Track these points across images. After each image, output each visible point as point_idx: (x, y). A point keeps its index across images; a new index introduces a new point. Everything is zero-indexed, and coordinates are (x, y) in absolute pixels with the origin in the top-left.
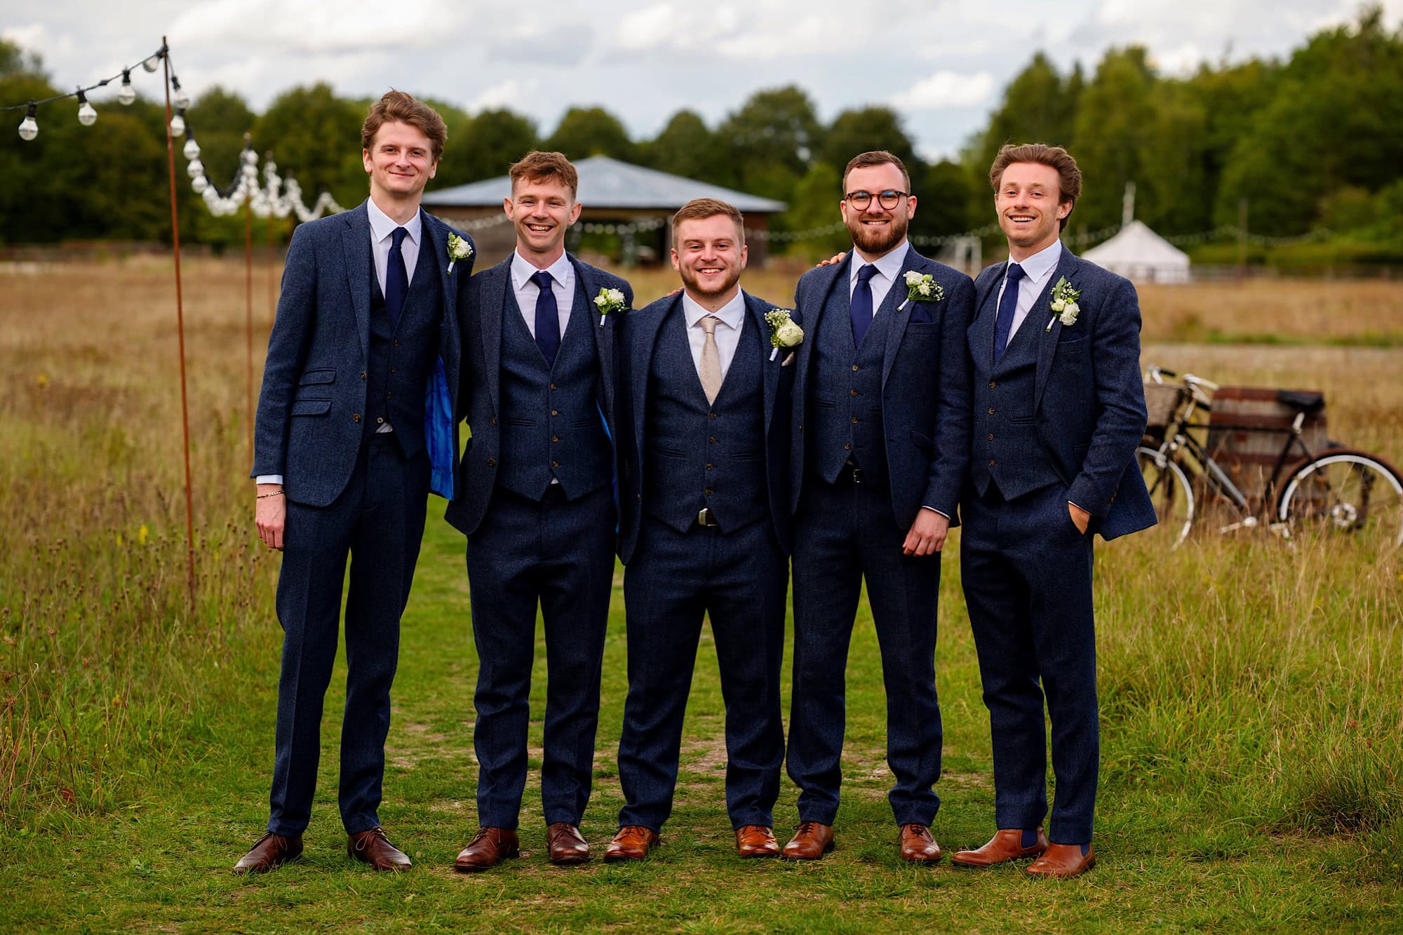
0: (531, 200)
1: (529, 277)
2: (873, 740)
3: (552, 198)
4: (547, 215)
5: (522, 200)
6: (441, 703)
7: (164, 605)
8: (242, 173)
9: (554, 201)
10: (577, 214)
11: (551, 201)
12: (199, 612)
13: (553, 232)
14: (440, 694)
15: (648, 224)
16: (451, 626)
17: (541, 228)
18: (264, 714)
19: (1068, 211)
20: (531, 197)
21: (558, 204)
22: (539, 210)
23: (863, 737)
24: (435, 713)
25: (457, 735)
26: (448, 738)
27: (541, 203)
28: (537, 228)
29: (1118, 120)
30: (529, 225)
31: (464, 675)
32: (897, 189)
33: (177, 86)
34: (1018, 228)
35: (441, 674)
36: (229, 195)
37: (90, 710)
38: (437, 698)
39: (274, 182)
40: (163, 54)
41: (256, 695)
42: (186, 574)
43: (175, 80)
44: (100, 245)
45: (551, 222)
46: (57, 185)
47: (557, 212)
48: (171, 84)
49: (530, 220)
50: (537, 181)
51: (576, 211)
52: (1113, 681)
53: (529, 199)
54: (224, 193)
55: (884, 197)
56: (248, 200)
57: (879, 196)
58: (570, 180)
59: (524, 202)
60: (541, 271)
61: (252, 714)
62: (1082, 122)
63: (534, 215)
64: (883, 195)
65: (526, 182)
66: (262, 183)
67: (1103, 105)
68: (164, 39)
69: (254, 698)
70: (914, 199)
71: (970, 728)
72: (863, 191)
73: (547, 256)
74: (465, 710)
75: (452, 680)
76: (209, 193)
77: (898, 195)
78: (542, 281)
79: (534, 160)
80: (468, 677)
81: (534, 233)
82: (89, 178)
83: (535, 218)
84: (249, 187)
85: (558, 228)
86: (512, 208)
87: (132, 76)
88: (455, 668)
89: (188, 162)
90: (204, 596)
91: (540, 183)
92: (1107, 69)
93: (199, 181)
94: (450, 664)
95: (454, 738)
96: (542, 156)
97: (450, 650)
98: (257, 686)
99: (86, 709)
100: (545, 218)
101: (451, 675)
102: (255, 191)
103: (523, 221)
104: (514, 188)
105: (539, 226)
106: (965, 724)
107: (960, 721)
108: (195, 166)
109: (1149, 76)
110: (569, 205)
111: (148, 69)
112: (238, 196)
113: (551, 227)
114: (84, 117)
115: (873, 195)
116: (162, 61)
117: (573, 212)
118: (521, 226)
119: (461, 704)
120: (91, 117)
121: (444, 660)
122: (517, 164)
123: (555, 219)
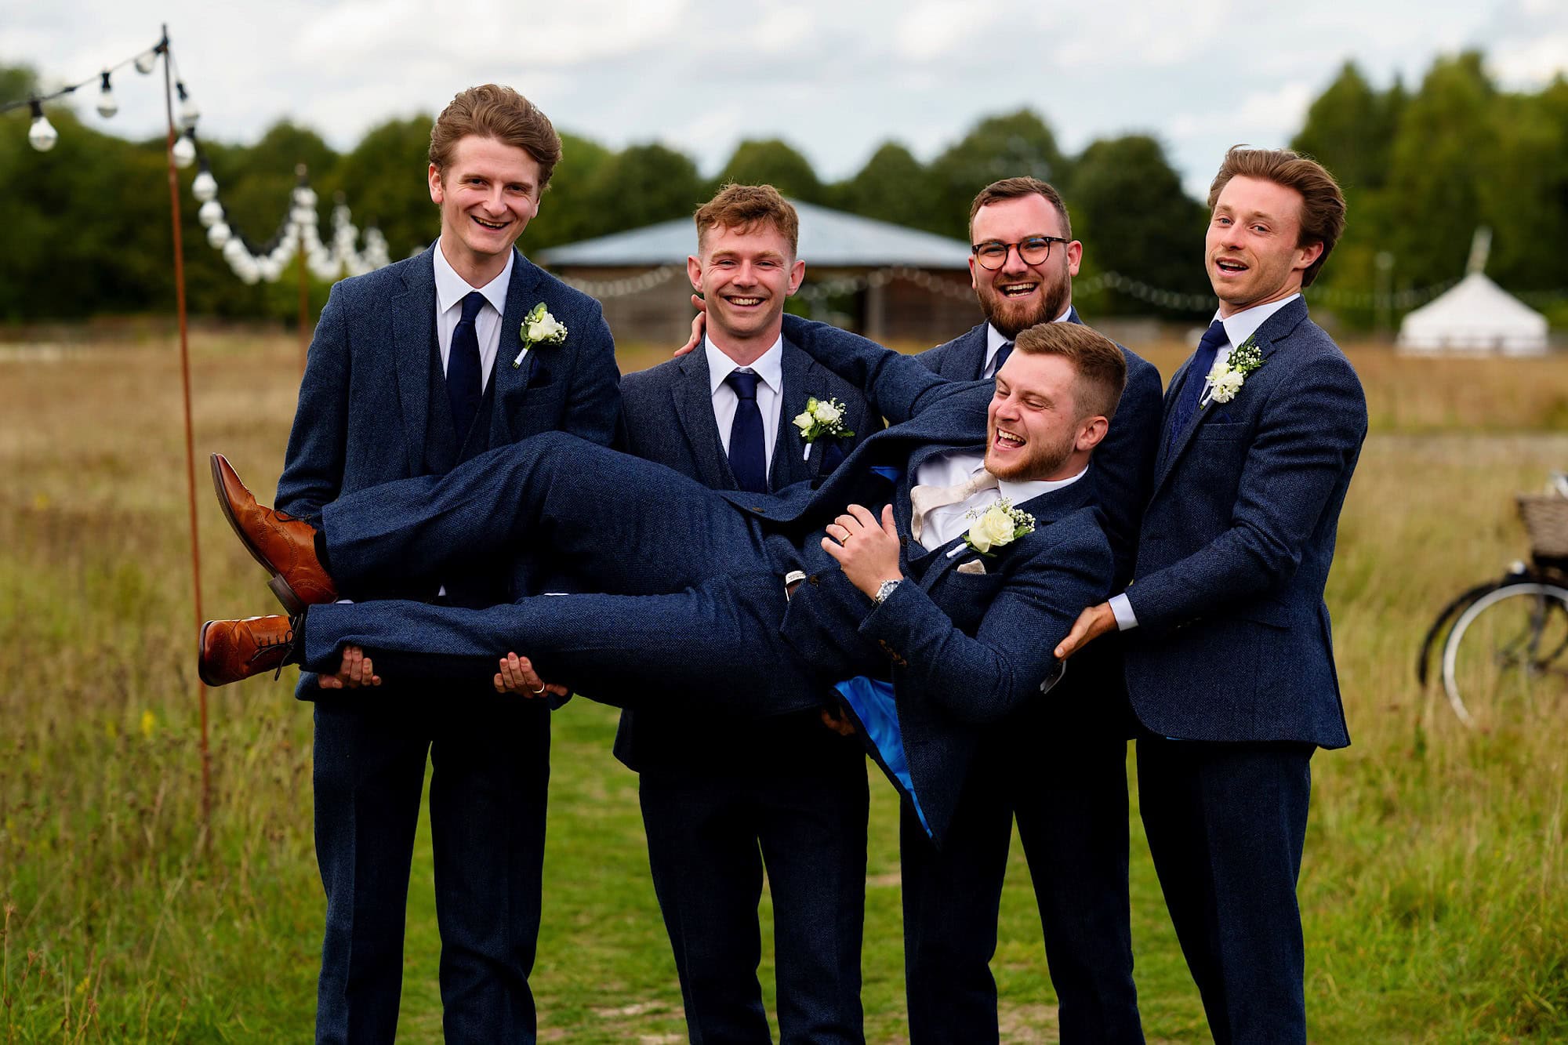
0: (730, 260)
1: (723, 379)
2: (1197, 1035)
3: (763, 255)
4: (755, 282)
5: (718, 259)
6: (561, 979)
7: (167, 834)
8: (289, 220)
9: (766, 260)
10: (800, 278)
11: (761, 261)
12: (217, 843)
13: (765, 308)
14: (560, 963)
15: (843, 285)
16: (579, 853)
17: (747, 302)
18: (303, 1001)
19: (1314, 258)
20: (730, 254)
21: (773, 264)
22: (744, 274)
23: (1181, 1032)
24: (553, 994)
25: (582, 1030)
26: (571, 1035)
27: (746, 263)
28: (741, 301)
29: (1449, 145)
30: (729, 298)
31: (597, 930)
32: (1046, 234)
33: (183, 95)
34: (1225, 280)
35: (562, 929)
36: (268, 253)
37: (44, 1003)
38: (556, 970)
39: (346, 235)
40: (162, 48)
41: (292, 969)
42: (200, 787)
43: (180, 87)
44: (141, 322)
45: (760, 292)
46: (88, 244)
47: (770, 277)
48: (175, 93)
49: (729, 290)
50: (739, 229)
51: (797, 274)
52: (1554, 948)
53: (727, 258)
54: (258, 248)
55: (1027, 247)
56: (301, 257)
57: (1018, 247)
58: (787, 228)
59: (719, 263)
60: (743, 369)
61: (285, 1001)
62: (1404, 147)
63: (736, 281)
64: (1027, 244)
65: (721, 230)
66: (326, 234)
67: (1432, 124)
68: (164, 28)
69: (288, 974)
70: (1077, 246)
71: (1341, 1017)
72: (995, 241)
73: (753, 343)
74: (596, 988)
75: (577, 939)
76: (234, 249)
77: (1048, 242)
78: (744, 384)
79: (732, 197)
80: (601, 935)
81: (737, 308)
82: (126, 237)
83: (738, 286)
84: (301, 241)
85: (772, 301)
86: (700, 272)
87: (112, 80)
88: (583, 920)
89: (200, 205)
90: (227, 817)
91: (744, 233)
92: (1438, 80)
93: (219, 232)
94: (576, 913)
95: (579, 1035)
96: (744, 191)
97: (577, 891)
98: (295, 954)
99: (38, 1001)
100: (752, 287)
101: (576, 931)
102: (313, 243)
103: (718, 291)
104: (702, 242)
105: (744, 298)
106: (1332, 1012)
107: (1323, 1004)
108: (211, 211)
109: (1488, 90)
110: (787, 265)
111: (140, 69)
112: (283, 254)
113: (761, 300)
114: (38, 139)
115: (1010, 245)
116: (161, 58)
117: (792, 276)
118: (717, 299)
119: (590, 978)
120: (47, 138)
121: (567, 908)
122: (705, 205)
123: (765, 286)
